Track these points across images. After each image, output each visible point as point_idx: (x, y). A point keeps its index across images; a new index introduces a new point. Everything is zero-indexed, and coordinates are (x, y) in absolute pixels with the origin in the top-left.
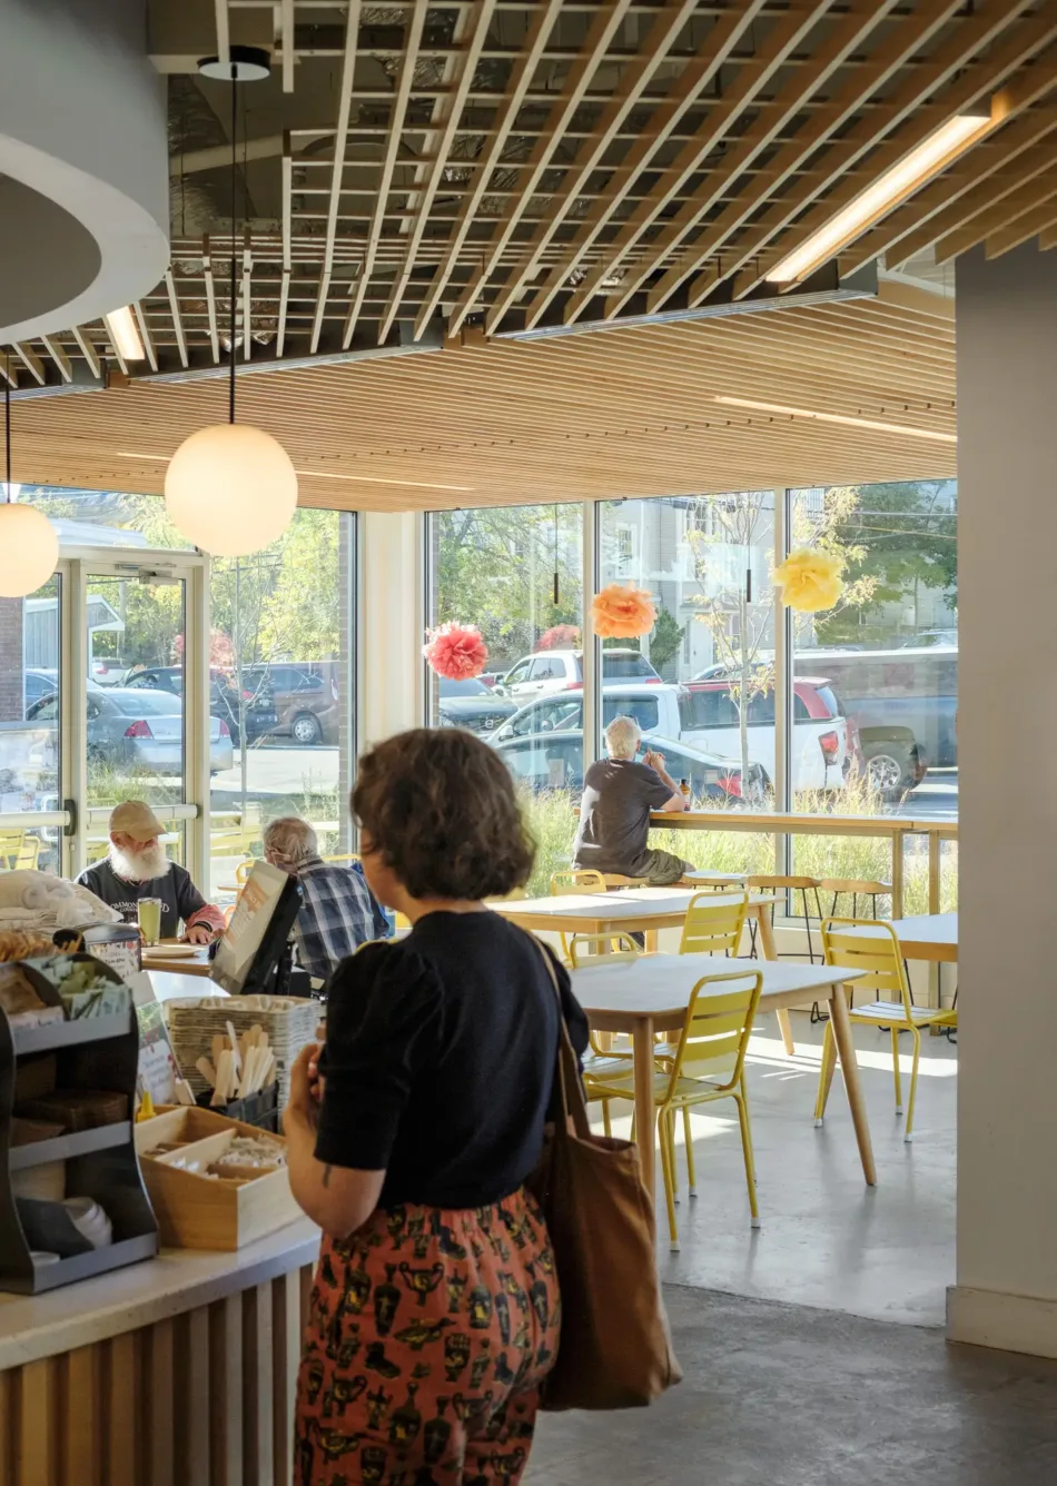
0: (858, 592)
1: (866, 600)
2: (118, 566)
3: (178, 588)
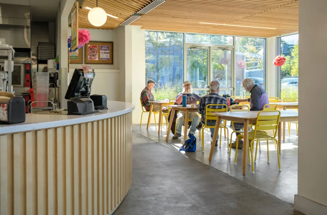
2: (218, 48)
3: (230, 51)
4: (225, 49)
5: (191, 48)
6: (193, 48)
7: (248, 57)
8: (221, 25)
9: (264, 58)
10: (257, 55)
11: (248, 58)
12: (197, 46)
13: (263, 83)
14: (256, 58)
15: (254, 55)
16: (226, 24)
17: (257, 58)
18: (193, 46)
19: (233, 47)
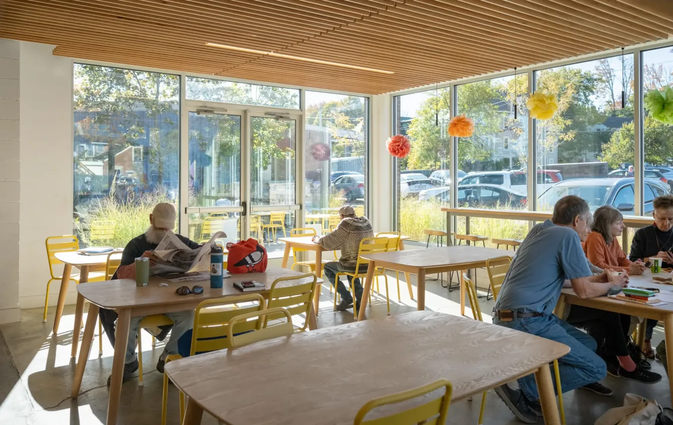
0: (569, 136)
1: (572, 139)
2: (266, 114)
4: (281, 117)
5: (198, 112)
6: (206, 111)
7: (335, 135)
8: (264, 55)
9: (365, 139)
10: (352, 133)
11: (335, 137)
12: (215, 108)
13: (363, 182)
14: (350, 139)
15: (345, 132)
16: (276, 51)
17: (352, 138)
18: (206, 107)
19: (301, 113)
